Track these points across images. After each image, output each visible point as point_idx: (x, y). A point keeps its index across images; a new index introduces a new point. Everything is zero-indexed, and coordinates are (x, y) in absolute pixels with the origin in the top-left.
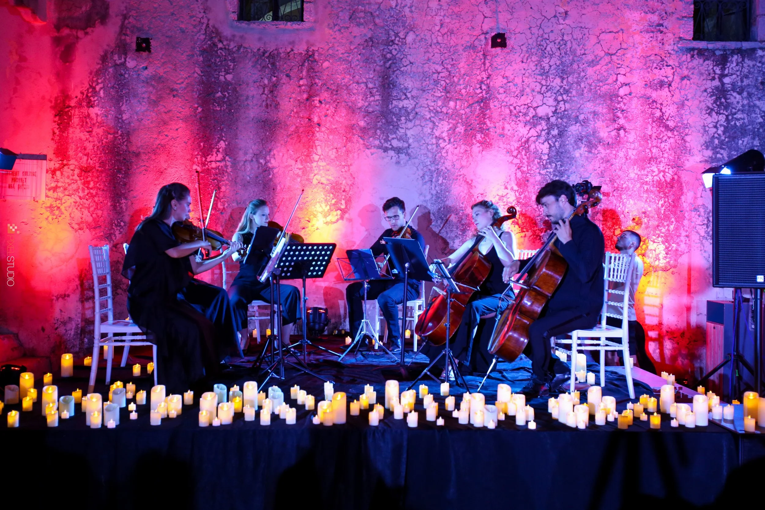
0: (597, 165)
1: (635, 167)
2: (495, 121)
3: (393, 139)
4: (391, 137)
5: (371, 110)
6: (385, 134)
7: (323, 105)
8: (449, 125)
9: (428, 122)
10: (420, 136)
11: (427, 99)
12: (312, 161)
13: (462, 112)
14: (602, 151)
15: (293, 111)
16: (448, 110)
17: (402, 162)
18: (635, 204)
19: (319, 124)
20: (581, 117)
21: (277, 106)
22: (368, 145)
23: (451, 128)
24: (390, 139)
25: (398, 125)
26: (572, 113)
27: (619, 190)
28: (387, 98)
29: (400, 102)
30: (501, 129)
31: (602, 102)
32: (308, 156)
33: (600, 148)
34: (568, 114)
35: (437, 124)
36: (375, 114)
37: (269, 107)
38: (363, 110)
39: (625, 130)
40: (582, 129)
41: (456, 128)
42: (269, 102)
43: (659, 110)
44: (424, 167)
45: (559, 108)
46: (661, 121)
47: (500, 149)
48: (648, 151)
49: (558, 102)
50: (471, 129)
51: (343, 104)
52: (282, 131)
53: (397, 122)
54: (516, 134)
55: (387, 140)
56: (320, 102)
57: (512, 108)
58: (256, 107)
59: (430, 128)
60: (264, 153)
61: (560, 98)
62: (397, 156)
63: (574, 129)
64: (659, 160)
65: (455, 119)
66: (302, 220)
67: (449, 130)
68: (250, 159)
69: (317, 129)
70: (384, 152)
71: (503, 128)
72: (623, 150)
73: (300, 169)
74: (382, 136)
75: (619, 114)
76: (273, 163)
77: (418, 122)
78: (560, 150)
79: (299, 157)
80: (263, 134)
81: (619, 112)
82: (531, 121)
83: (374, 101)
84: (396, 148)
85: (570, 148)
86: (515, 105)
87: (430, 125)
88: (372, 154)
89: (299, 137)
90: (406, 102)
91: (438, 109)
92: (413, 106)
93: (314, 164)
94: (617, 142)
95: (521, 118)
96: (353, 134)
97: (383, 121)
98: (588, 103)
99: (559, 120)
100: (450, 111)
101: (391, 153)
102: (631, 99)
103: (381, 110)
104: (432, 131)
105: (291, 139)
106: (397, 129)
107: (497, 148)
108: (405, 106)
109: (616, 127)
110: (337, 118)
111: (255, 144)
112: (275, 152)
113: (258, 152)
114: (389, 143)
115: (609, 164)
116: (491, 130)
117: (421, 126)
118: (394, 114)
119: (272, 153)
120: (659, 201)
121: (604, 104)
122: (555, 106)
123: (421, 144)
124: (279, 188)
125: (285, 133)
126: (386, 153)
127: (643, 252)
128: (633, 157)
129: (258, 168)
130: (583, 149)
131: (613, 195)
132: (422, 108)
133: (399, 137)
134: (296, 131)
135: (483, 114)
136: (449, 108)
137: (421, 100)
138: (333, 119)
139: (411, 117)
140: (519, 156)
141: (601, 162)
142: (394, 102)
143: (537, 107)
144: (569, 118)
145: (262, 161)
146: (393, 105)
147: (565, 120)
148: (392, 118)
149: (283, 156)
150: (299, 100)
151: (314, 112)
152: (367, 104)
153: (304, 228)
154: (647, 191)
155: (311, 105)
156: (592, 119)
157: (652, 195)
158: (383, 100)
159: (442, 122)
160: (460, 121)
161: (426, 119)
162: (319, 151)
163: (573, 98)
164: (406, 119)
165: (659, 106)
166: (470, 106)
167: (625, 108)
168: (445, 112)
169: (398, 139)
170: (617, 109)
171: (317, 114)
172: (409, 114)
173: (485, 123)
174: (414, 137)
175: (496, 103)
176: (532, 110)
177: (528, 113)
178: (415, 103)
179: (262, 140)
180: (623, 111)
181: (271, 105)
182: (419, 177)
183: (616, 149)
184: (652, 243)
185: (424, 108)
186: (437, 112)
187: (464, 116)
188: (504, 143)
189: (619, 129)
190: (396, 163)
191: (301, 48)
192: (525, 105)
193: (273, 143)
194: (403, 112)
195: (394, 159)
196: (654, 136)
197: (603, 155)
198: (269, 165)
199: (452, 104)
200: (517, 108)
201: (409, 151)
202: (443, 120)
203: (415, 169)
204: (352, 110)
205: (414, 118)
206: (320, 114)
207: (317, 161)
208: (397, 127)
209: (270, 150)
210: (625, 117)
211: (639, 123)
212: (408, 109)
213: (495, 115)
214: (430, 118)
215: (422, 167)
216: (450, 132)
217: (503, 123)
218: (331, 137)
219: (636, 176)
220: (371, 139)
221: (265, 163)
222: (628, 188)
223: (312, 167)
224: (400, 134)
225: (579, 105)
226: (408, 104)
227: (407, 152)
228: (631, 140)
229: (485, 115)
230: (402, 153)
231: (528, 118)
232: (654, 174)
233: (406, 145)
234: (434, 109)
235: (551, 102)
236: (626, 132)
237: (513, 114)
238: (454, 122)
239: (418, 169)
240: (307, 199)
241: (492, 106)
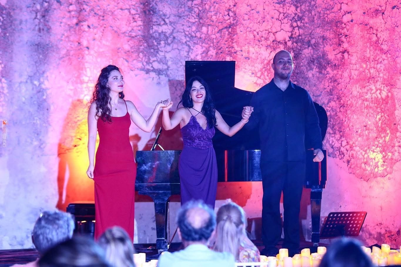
0: (327, 84)
1: (358, 86)
2: (241, 45)
3: (154, 61)
4: (152, 59)
5: (134, 34)
6: (147, 57)
7: (91, 30)
8: (202, 48)
9: (184, 46)
10: (177, 59)
11: (183, 25)
12: (82, 82)
13: (213, 36)
14: (330, 72)
15: (64, 35)
16: (201, 35)
17: (162, 83)
18: (358, 118)
19: (88, 48)
20: (313, 42)
21: (49, 29)
22: (132, 68)
23: (204, 51)
24: (151, 61)
25: (158, 49)
26: (305, 38)
27: (345, 106)
28: (148, 24)
29: (160, 27)
30: (247, 53)
31: (329, 28)
32: (79, 77)
33: (329, 69)
34: (301, 39)
35: (192, 47)
36: (138, 38)
37: (42, 31)
38: (127, 34)
39: (348, 52)
40: (313, 52)
41: (208, 51)
42: (41, 27)
43: (375, 36)
44: (182, 87)
45: (294, 33)
47: (246, 71)
48: (367, 71)
49: (294, 28)
50: (221, 52)
51: (110, 28)
52: (54, 54)
53: (157, 46)
54: (259, 57)
55: (148, 63)
56: (89, 27)
57: (255, 33)
58: (29, 31)
59: (186, 52)
60: (38, 75)
61: (295, 24)
62: (158, 77)
64: (376, 79)
65: (207, 43)
66: (74, 138)
67: (203, 53)
68: (25, 81)
69: (87, 52)
70: (147, 73)
71: (248, 53)
72: (347, 71)
73: (71, 90)
74: (144, 59)
75: (343, 39)
76: (46, 85)
77: (175, 46)
78: (296, 71)
79: (70, 79)
80: (37, 57)
81: (343, 36)
82: (272, 45)
83: (137, 26)
84: (157, 70)
85: (304, 69)
86: (257, 30)
87: (186, 48)
88: (136, 76)
89: (70, 59)
90: (165, 27)
91: (193, 34)
92: (171, 31)
93: (85, 85)
94: (342, 64)
95: (263, 42)
96: (119, 57)
97: (145, 44)
98: (318, 29)
99: (295, 44)
100: (203, 36)
101: (153, 74)
102: (353, 26)
103: (142, 34)
104: (188, 54)
105: (63, 61)
106: (157, 52)
107: (244, 70)
108: (164, 31)
109: (341, 50)
110: (104, 42)
111: (29, 66)
112: (48, 74)
113: (32, 74)
114: (151, 65)
115: (336, 83)
116: (238, 53)
117: (178, 49)
118: (155, 38)
119: (45, 75)
120: (377, 116)
121: (331, 30)
122: (291, 32)
123: (179, 66)
124: (52, 108)
125: (57, 56)
126: (148, 74)
127: (365, 160)
128: (355, 77)
129: (33, 89)
130: (315, 70)
131: (340, 111)
132: (179, 33)
133: (159, 60)
134: (68, 54)
135: (231, 39)
136: (202, 32)
137: (178, 25)
138: (101, 43)
139: (169, 41)
140: (262, 77)
141: (330, 81)
142: (154, 27)
143: (276, 32)
144: (302, 41)
145: (36, 83)
146: (154, 30)
147: (299, 44)
148: (153, 43)
149: (55, 78)
150: (69, 25)
151: (83, 36)
152: (130, 29)
153: (76, 146)
154: (367, 107)
155: (80, 29)
156: (321, 43)
157: (371, 111)
158: (144, 26)
159: (196, 46)
160: (212, 45)
161: (183, 43)
162: (89, 74)
163: (306, 24)
164: (165, 43)
165: (375, 32)
166: (220, 31)
167: (347, 33)
168: (199, 37)
169: (158, 62)
170: (341, 34)
171: (86, 38)
172: (167, 38)
173: (233, 47)
174: (172, 60)
175: (242, 29)
176: (272, 35)
177: (269, 38)
178: (172, 28)
179: (36, 62)
180: (346, 36)
181: (43, 30)
182: (178, 96)
183: (342, 70)
184: (372, 153)
185: (180, 33)
186: (192, 36)
187: (215, 41)
188: (249, 65)
189: (343, 52)
190: (157, 84)
192: (266, 30)
193: (46, 65)
194: (162, 36)
195: (156, 80)
196: (372, 57)
197: (331, 76)
198: (43, 86)
199: (204, 29)
200: (260, 33)
201: (169, 73)
202: (197, 44)
203: (174, 89)
204: (117, 34)
205: (172, 42)
206: (89, 38)
207: (87, 83)
208: (157, 51)
209: (44, 72)
210: (349, 42)
211: (360, 46)
212: (167, 34)
213: (241, 40)
214: (186, 42)
215: (180, 88)
216: (204, 55)
217: (248, 47)
218: (99, 60)
219: (359, 93)
220: (135, 61)
221: (40, 84)
222: (351, 105)
223: (82, 88)
224: (160, 57)
225: (310, 31)
226: (166, 29)
227: (167, 74)
228: (353, 62)
229: (233, 39)
230: (162, 75)
231: (269, 42)
232: (373, 92)
233: (165, 67)
234: (189, 34)
235: (287, 27)
236: (349, 55)
237: (256, 38)
238: (207, 46)
239: (176, 90)
240: (78, 118)
241: (238, 31)
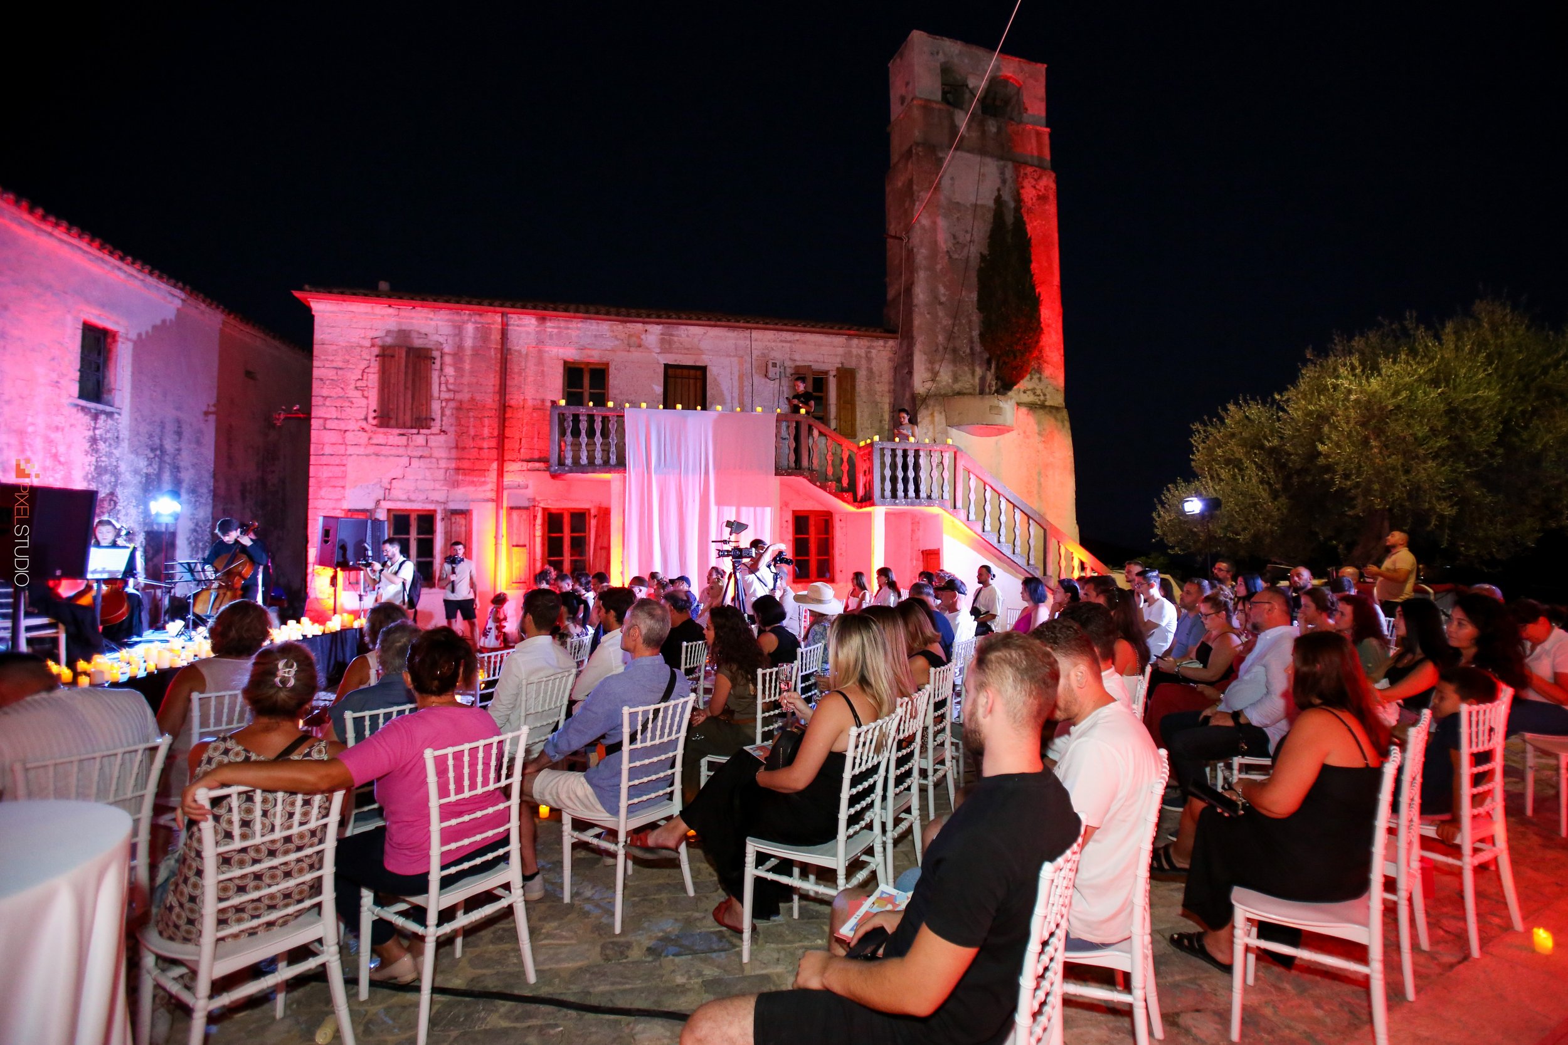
46: (55, 458)
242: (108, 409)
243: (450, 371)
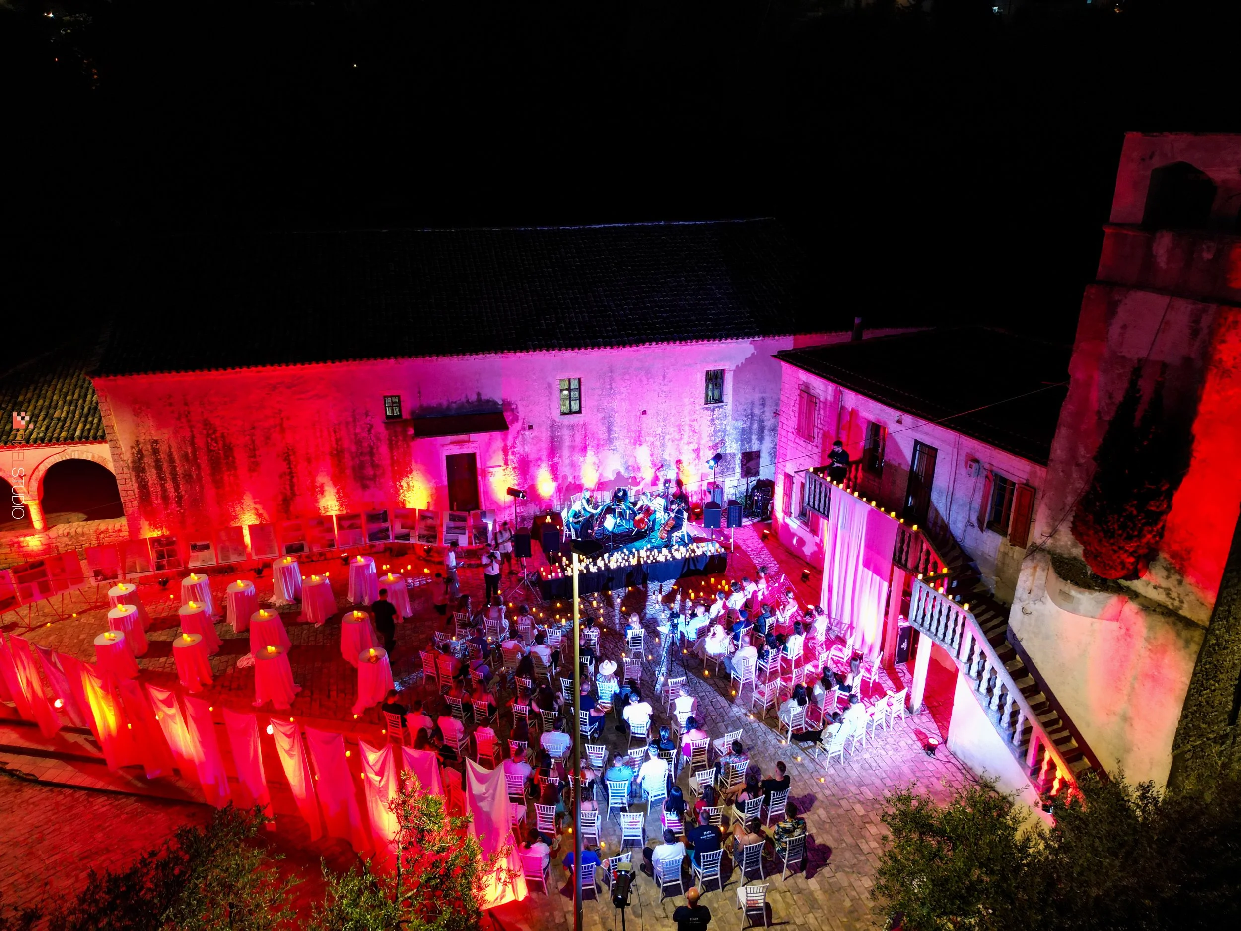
4: (611, 446)
8: (629, 440)
10: (620, 445)
12: (586, 457)
14: (676, 443)
17: (615, 454)
19: (588, 445)
20: (670, 433)
21: (575, 441)
22: (604, 450)
25: (613, 442)
26: (667, 432)
29: (614, 435)
33: (676, 441)
34: (665, 432)
35: (624, 440)
36: (606, 440)
38: (602, 439)
39: (683, 435)
41: (631, 441)
44: (622, 454)
46: (694, 431)
50: (636, 441)
51: (596, 438)
54: (650, 440)
56: (589, 438)
57: (648, 433)
58: (567, 443)
59: (623, 442)
61: (663, 428)
62: (613, 452)
63: (668, 437)
65: (631, 439)
67: (629, 442)
68: (567, 458)
69: (588, 447)
70: (609, 452)
71: (646, 439)
72: (683, 441)
73: (583, 460)
74: (608, 446)
75: (681, 430)
77: (619, 441)
78: (663, 444)
79: (583, 457)
83: (605, 436)
84: (613, 449)
85: (666, 443)
88: (605, 452)
89: (582, 450)
91: (626, 436)
92: (618, 436)
94: (681, 439)
95: (651, 436)
96: (599, 447)
97: (608, 442)
98: (672, 428)
99: (663, 434)
101: (611, 451)
102: (685, 426)
103: (607, 438)
111: (568, 453)
112: (575, 456)
113: (570, 456)
114: (611, 448)
116: (642, 440)
118: (612, 439)
121: (677, 428)
122: (662, 430)
123: (620, 447)
125: (578, 450)
128: (686, 443)
129: (570, 461)
130: (670, 443)
132: (620, 436)
134: (581, 448)
135: (639, 437)
137: (620, 434)
138: (593, 444)
140: (651, 447)
141: (676, 446)
142: (612, 435)
143: (657, 431)
145: (571, 458)
146: (611, 437)
148: (611, 441)
149: (578, 457)
152: (603, 437)
155: (585, 439)
156: (673, 433)
158: (608, 435)
159: (626, 440)
160: (633, 439)
161: (622, 439)
162: (589, 454)
163: (667, 427)
164: (616, 440)
165: (694, 426)
166: (636, 434)
169: (613, 447)
171: (588, 442)
172: (616, 438)
173: (640, 439)
174: (618, 445)
175: (644, 432)
176: (654, 432)
177: (653, 434)
179: (570, 452)
180: (683, 429)
187: (634, 437)
188: (646, 444)
189: (681, 435)
191: (582, 422)
192: (652, 431)
193: (574, 453)
194: (614, 438)
195: (613, 454)
196: (692, 436)
198: (573, 459)
199: (630, 434)
200: (650, 432)
201: (617, 450)
204: (599, 439)
205: (618, 439)
207: (588, 457)
210: (683, 431)
211: (687, 432)
213: (643, 435)
217: (646, 437)
218: (592, 449)
219: (687, 449)
220: (604, 447)
223: (586, 459)
224: (614, 445)
225: (669, 429)
226: (616, 436)
228: (685, 438)
230: (615, 451)
232: (692, 447)
233: (616, 448)
234: (623, 436)
235: (660, 429)
240: (584, 470)
241: (642, 433)
242: (720, 404)
243: (822, 412)
